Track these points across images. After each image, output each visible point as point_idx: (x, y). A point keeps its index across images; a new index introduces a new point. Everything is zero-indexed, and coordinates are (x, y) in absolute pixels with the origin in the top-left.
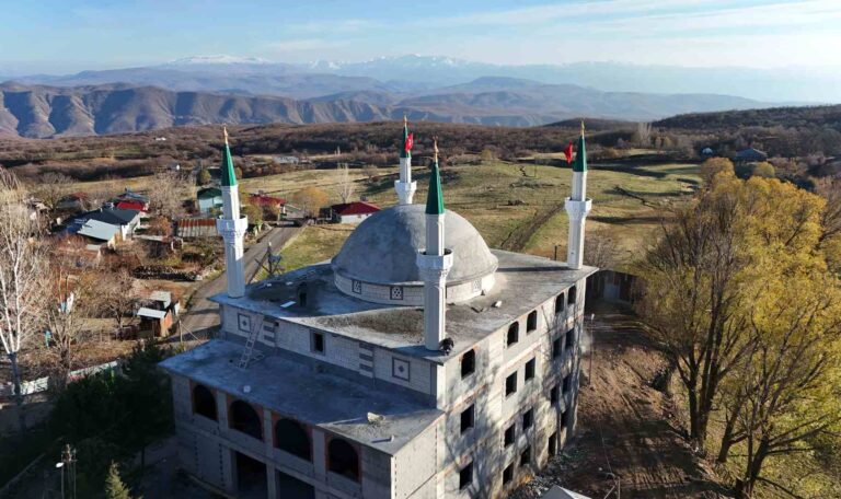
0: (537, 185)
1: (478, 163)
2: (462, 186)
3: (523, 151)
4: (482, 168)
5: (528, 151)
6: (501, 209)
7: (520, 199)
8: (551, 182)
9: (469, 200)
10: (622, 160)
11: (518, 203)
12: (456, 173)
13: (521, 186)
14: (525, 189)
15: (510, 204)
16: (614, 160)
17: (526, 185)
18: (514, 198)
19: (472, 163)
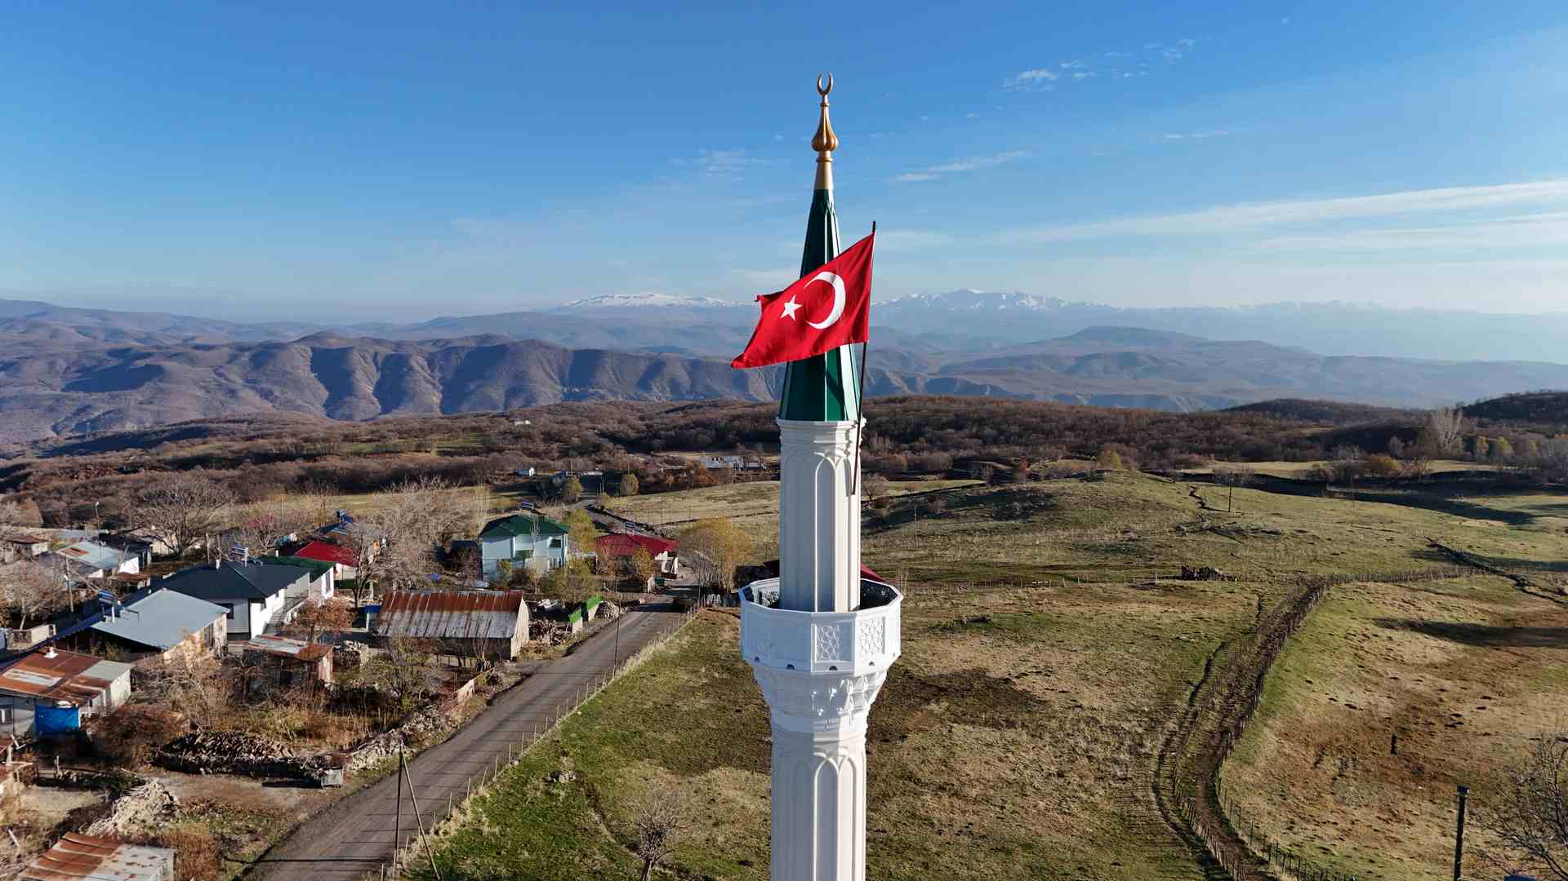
0: (1239, 531)
1: (1096, 477)
2: (1065, 525)
3: (1185, 456)
4: (1105, 488)
5: (1196, 457)
6: (1166, 588)
7: (1209, 564)
8: (1270, 527)
9: (1083, 559)
10: (1414, 481)
11: (1206, 574)
12: (1049, 496)
13: (1202, 531)
14: (1212, 538)
15: (1187, 575)
16: (1396, 482)
17: (1213, 530)
18: (1195, 562)
19: (1082, 477)
